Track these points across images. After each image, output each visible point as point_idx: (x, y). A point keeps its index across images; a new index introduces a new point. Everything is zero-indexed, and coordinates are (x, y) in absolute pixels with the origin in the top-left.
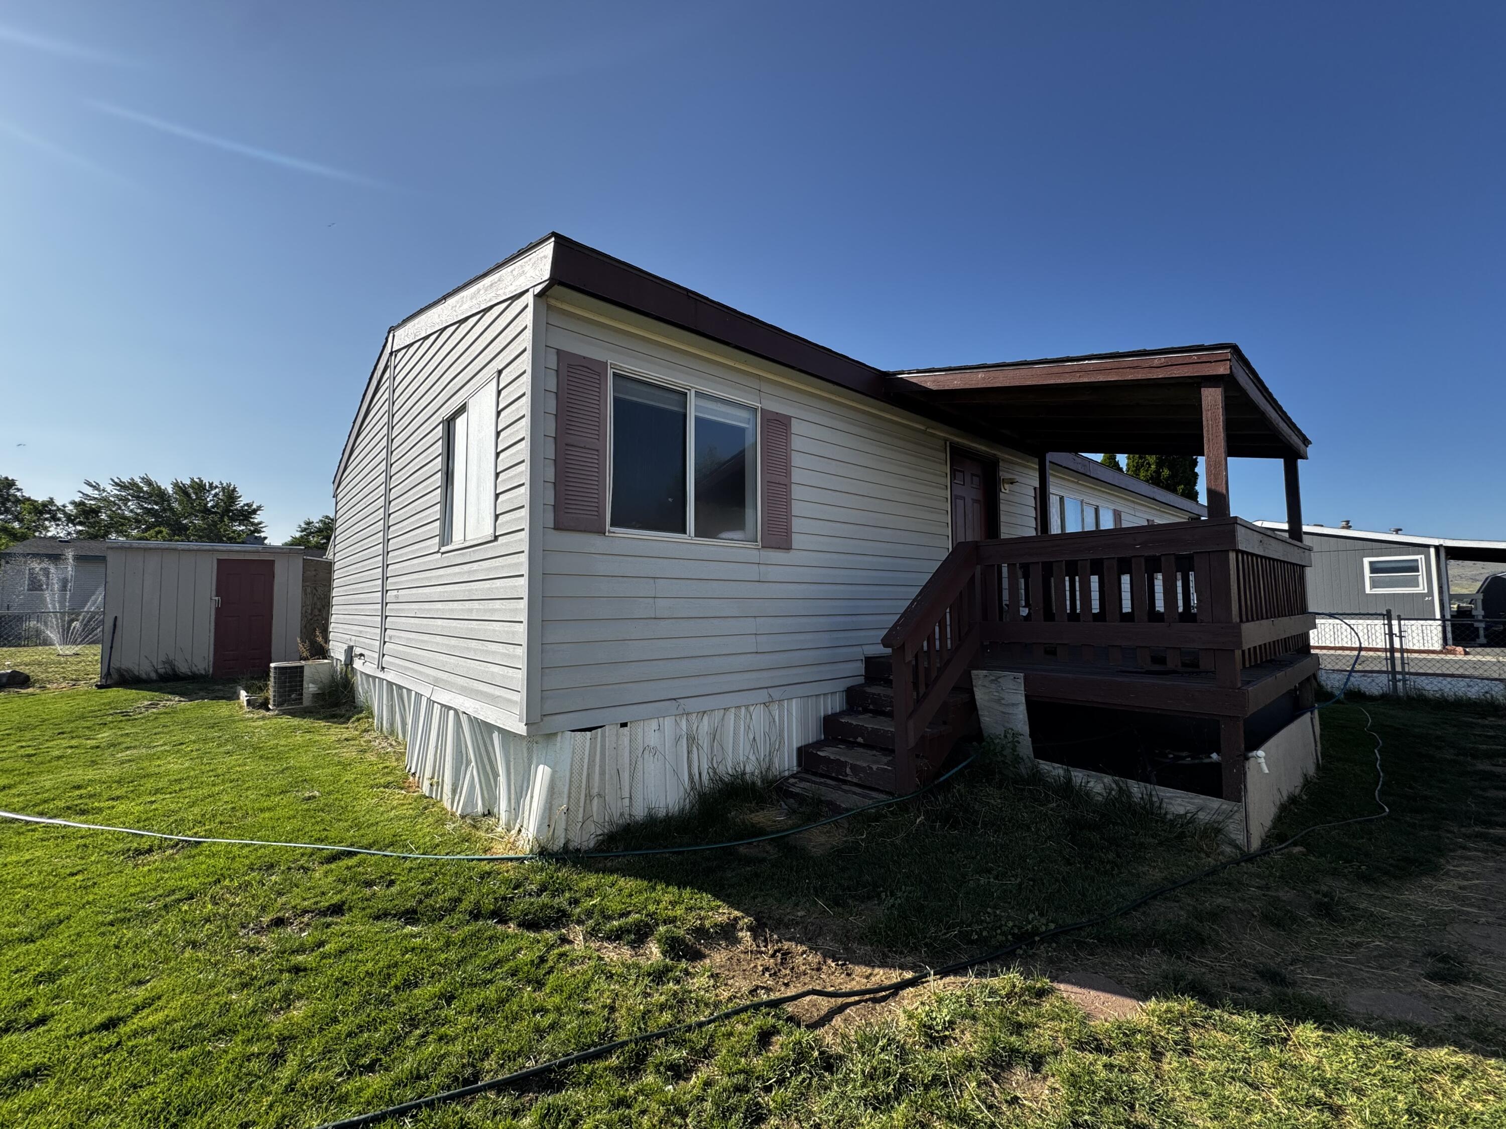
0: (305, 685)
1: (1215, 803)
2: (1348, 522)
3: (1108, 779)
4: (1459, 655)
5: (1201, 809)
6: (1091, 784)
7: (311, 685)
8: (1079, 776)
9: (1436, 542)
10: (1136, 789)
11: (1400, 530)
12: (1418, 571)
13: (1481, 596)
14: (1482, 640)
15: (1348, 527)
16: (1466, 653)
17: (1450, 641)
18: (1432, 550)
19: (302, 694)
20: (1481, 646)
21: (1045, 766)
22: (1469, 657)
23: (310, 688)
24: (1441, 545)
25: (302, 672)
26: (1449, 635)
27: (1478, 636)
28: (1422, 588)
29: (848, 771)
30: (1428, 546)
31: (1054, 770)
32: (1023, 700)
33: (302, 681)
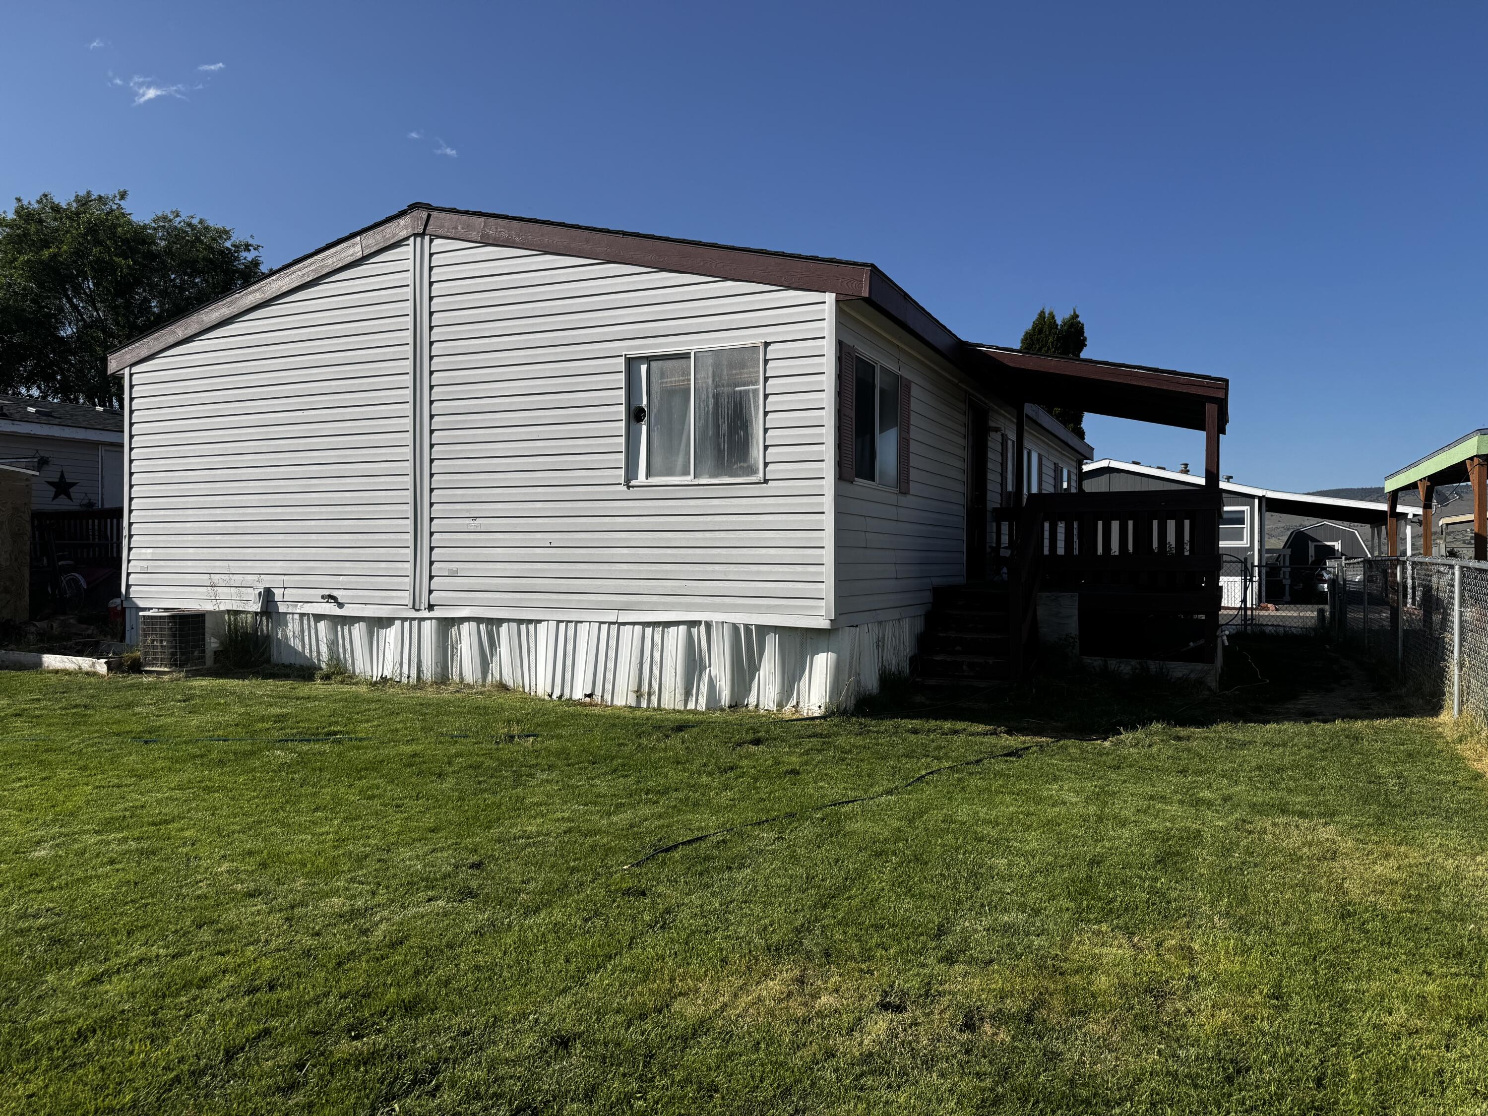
0: (207, 639)
1: (1200, 666)
2: (1186, 465)
3: (1134, 662)
4: (1271, 611)
5: (1192, 671)
6: (1121, 668)
7: (213, 640)
8: (1113, 664)
9: (1259, 492)
10: (1153, 666)
11: (1231, 477)
12: (1242, 522)
13: (1288, 552)
14: (1287, 597)
15: (1186, 471)
16: (1277, 610)
17: (1264, 599)
18: (1256, 501)
19: (204, 651)
20: (1287, 603)
21: (1087, 660)
22: (1278, 614)
23: (212, 643)
24: (1264, 496)
25: (204, 622)
26: (1264, 594)
27: (1284, 594)
28: (1245, 543)
29: (965, 667)
30: (1253, 497)
31: (1097, 662)
32: (1076, 612)
33: (204, 634)
